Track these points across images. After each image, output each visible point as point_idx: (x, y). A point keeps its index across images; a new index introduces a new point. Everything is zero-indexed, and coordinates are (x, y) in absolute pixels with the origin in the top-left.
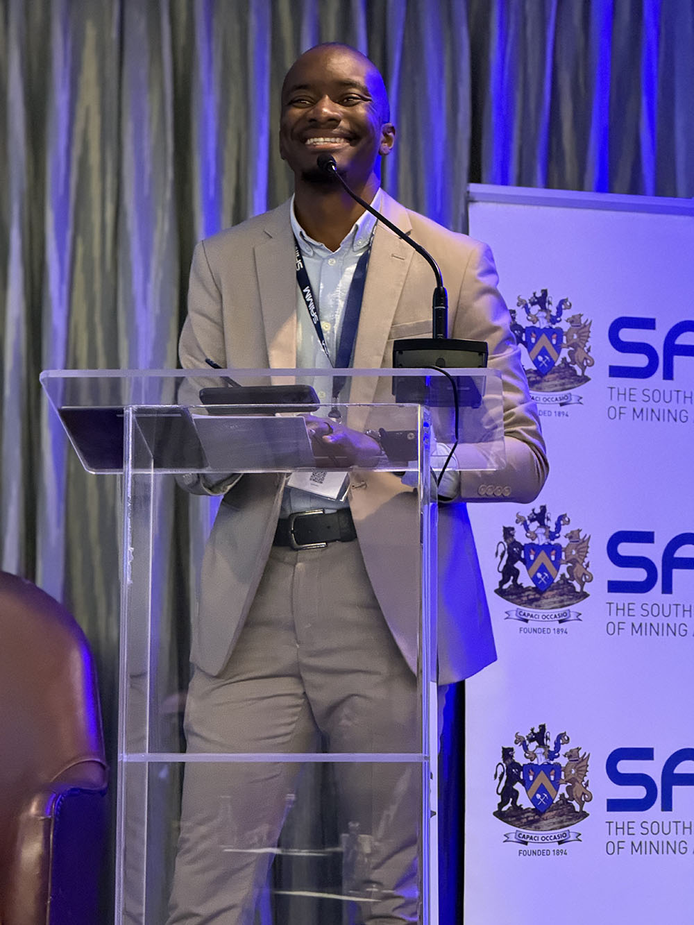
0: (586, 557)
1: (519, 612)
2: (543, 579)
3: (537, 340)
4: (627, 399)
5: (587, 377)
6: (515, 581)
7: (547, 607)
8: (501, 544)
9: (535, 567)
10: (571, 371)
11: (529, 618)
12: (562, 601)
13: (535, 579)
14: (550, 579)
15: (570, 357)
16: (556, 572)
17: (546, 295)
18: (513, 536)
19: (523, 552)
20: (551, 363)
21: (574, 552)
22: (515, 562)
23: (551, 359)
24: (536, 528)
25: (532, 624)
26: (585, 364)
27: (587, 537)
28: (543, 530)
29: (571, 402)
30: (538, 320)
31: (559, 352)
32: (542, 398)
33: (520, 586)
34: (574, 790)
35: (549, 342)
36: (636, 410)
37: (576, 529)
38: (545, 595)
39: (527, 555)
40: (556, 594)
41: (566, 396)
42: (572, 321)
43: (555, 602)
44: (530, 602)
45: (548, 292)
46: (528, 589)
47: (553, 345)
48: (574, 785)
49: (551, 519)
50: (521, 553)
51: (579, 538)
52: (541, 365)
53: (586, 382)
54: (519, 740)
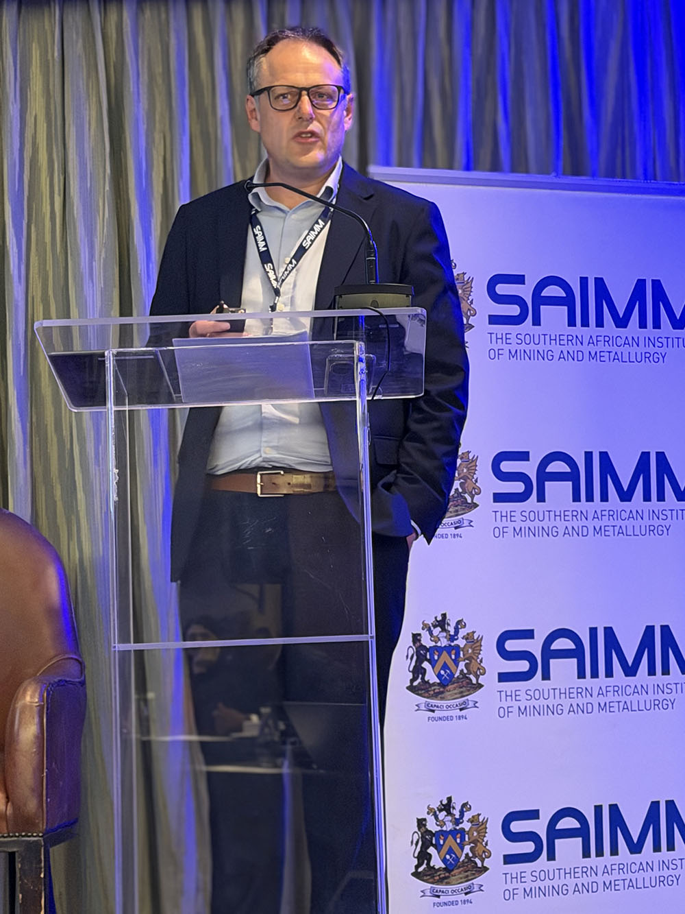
26: (469, 314)
40: (452, 505)
51: (469, 458)
54: (425, 626)
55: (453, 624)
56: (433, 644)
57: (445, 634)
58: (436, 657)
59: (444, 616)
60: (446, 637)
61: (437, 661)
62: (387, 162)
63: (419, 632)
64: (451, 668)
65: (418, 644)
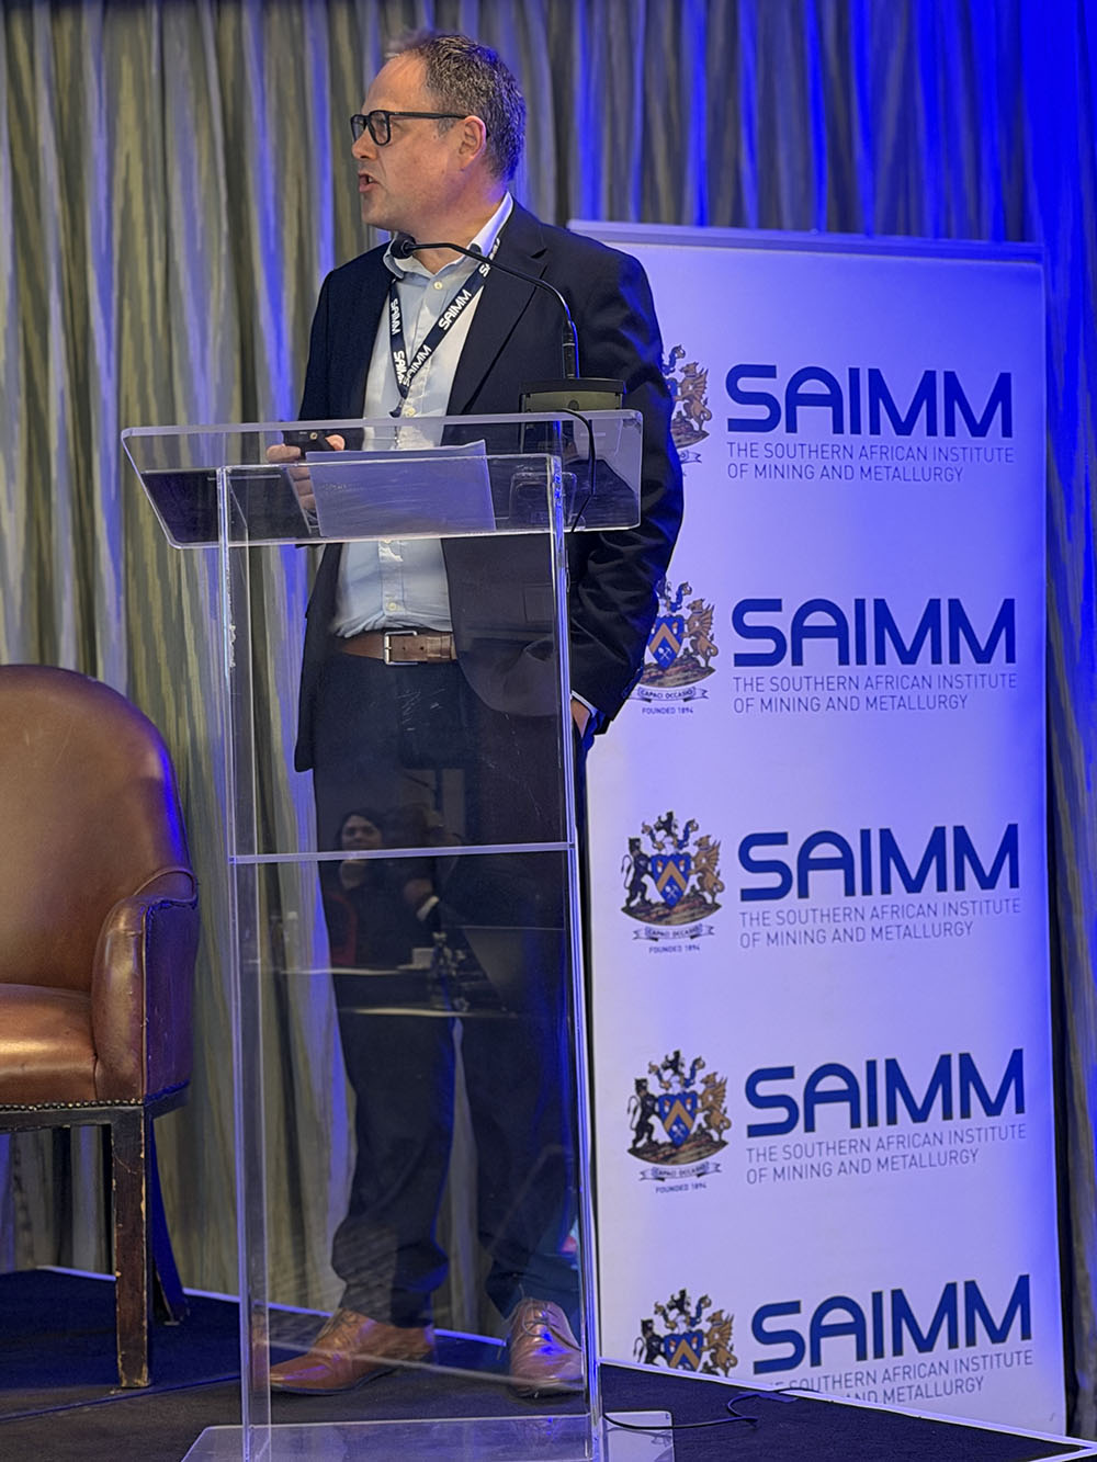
0: (710, 628)
1: (641, 691)
2: (665, 655)
5: (704, 432)
7: (670, 684)
9: (657, 641)
10: (687, 426)
11: (651, 697)
12: (686, 678)
13: (657, 655)
14: (673, 655)
15: (686, 410)
21: (697, 624)
25: (655, 704)
26: (702, 418)
27: (711, 607)
28: (663, 602)
36: (759, 466)
37: (699, 599)
38: (668, 672)
40: (680, 670)
42: (685, 370)
43: (679, 679)
44: (652, 680)
46: (649, 666)
49: (672, 589)
51: (702, 609)
53: (703, 437)
54: (646, 829)
55: (682, 826)
56: (656, 852)
57: (670, 839)
58: (660, 870)
59: (670, 815)
60: (672, 843)
61: (661, 874)
62: (594, 216)
63: (637, 837)
64: (679, 882)
65: (636, 852)
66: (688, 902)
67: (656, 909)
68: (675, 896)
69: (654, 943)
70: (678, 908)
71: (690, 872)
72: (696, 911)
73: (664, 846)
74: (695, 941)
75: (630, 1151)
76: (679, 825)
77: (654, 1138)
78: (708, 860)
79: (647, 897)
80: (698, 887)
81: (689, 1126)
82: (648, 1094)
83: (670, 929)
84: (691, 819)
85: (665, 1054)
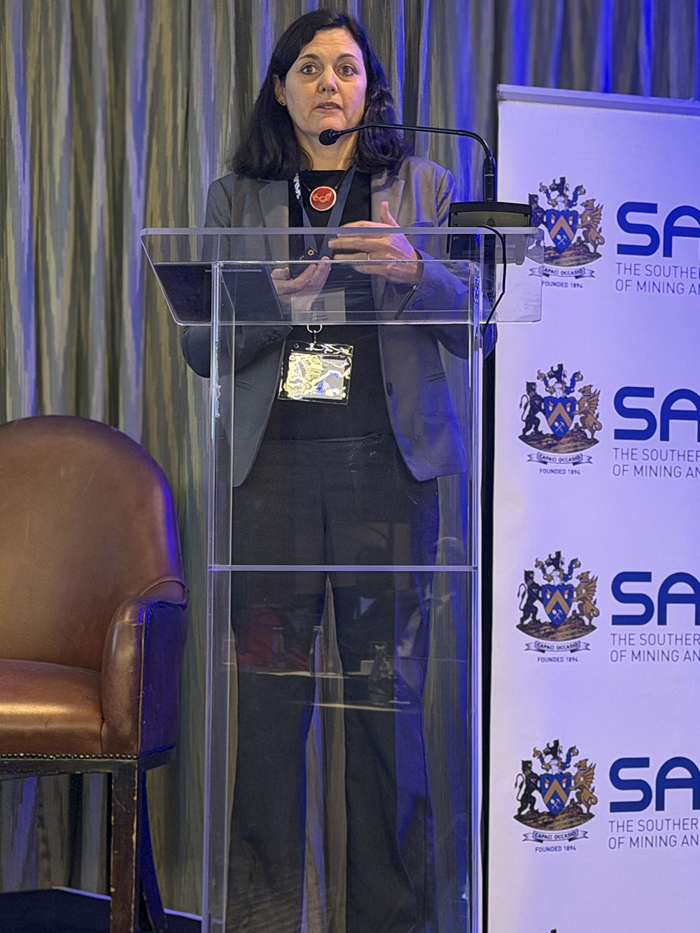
0: (596, 408)
1: (539, 455)
2: (559, 427)
3: (556, 221)
4: (633, 272)
5: (598, 254)
6: (536, 429)
7: (563, 450)
8: (525, 397)
9: (554, 416)
10: (585, 249)
11: (547, 460)
12: (576, 446)
13: (553, 427)
14: (566, 427)
15: (584, 236)
16: (570, 421)
17: (565, 182)
18: (534, 390)
19: (543, 404)
20: (568, 241)
21: (586, 405)
22: (536, 413)
23: (568, 237)
24: (554, 383)
25: (550, 466)
26: (597, 243)
27: (597, 392)
28: (560, 385)
29: (585, 275)
30: (557, 204)
31: (574, 231)
32: (560, 271)
33: (541, 433)
34: (584, 607)
35: (566, 224)
36: (640, 283)
37: (589, 384)
38: (561, 441)
39: (547, 407)
40: (571, 440)
41: (581, 270)
42: (585, 205)
43: (570, 447)
44: (549, 447)
45: (566, 180)
46: (547, 436)
47: (570, 226)
48: (584, 603)
49: (567, 375)
50: (541, 405)
51: (590, 392)
52: (559, 243)
53: (597, 258)
54: (539, 564)
58: (548, 597)
60: (559, 576)
64: (563, 608)
65: (530, 582)
66: (570, 623)
67: (544, 628)
68: (559, 618)
69: (541, 654)
70: (562, 627)
71: (573, 600)
72: (576, 630)
73: (552, 579)
74: (574, 655)
75: (515, 817)
76: (565, 563)
77: (535, 808)
78: (587, 590)
79: (537, 618)
80: (578, 612)
81: (564, 801)
82: (532, 773)
83: (555, 644)
84: (574, 558)
85: (547, 743)
